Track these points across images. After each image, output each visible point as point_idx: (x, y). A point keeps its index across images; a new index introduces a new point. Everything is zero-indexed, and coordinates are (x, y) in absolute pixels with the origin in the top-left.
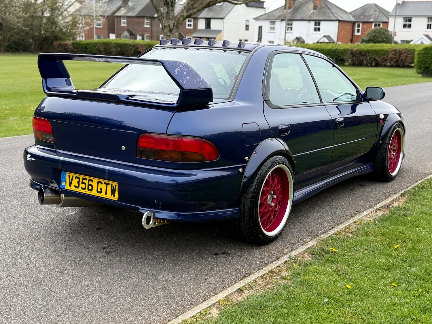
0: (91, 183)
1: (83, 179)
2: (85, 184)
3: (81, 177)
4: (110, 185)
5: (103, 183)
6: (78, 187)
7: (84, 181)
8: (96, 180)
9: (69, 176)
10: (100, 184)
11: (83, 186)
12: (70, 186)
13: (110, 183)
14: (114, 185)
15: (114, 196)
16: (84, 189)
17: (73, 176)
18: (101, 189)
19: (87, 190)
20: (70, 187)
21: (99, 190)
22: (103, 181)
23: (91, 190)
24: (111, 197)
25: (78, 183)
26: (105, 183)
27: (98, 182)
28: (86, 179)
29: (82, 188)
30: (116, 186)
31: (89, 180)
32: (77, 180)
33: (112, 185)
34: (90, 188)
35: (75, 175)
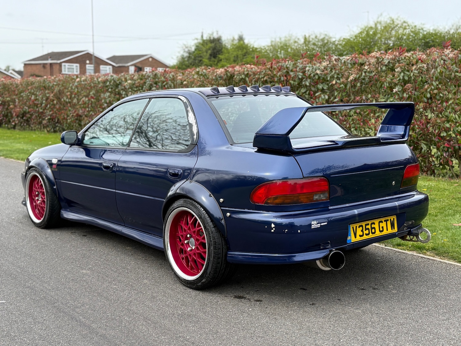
0: (373, 226)
1: (366, 225)
2: (368, 229)
3: (363, 224)
4: (389, 220)
5: (383, 221)
6: (362, 236)
7: (367, 227)
8: (376, 222)
9: (353, 227)
10: (381, 224)
11: (367, 232)
12: (356, 237)
13: (389, 218)
14: (392, 220)
15: (394, 229)
16: (369, 234)
17: (356, 227)
18: (383, 227)
19: (371, 234)
20: (356, 239)
21: (381, 229)
22: (383, 220)
23: (375, 233)
24: (391, 231)
25: (362, 231)
26: (385, 221)
27: (379, 222)
28: (368, 224)
29: (366, 235)
30: (394, 219)
31: (372, 224)
32: (361, 228)
33: (390, 219)
34: (373, 231)
35: (358, 225)
